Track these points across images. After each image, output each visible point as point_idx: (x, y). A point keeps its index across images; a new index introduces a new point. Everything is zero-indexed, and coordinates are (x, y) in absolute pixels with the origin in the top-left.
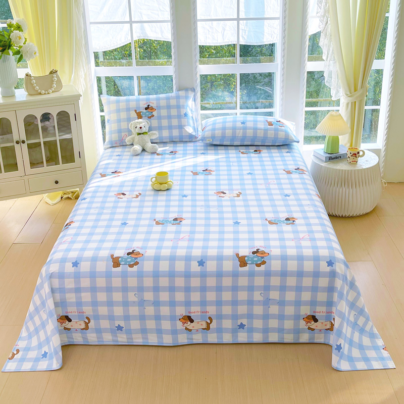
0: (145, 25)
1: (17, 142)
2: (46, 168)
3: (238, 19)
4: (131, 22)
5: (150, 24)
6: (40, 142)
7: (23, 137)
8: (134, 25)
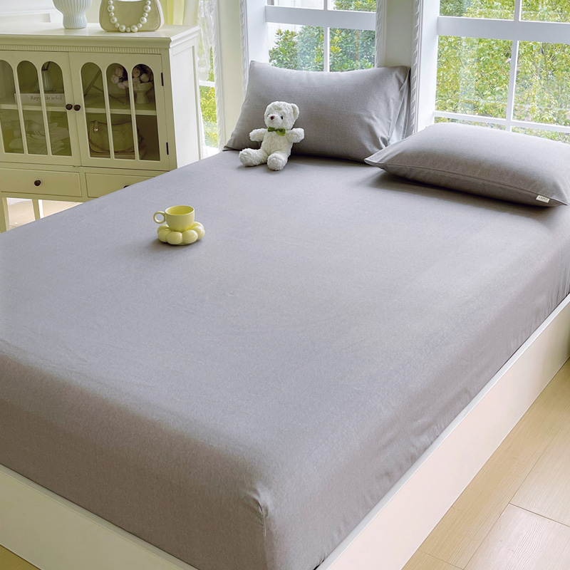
2: (113, 160)
6: (105, 114)
7: (81, 101)
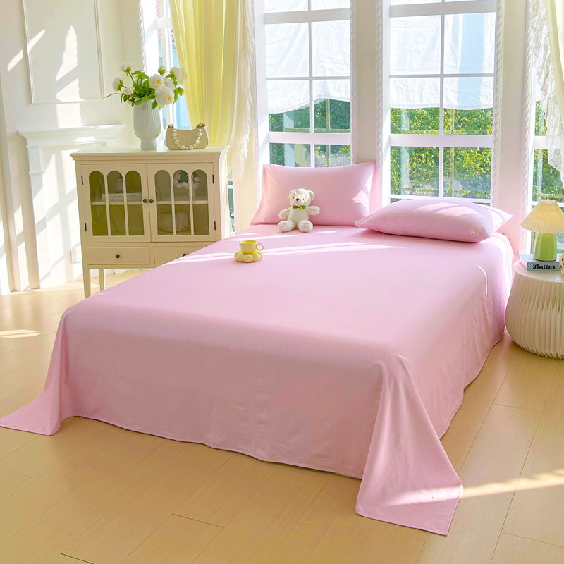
0: (328, 81)
1: (145, 201)
2: (174, 237)
3: (442, 76)
4: (311, 78)
5: (333, 80)
6: (171, 205)
7: (153, 196)
8: (315, 82)
